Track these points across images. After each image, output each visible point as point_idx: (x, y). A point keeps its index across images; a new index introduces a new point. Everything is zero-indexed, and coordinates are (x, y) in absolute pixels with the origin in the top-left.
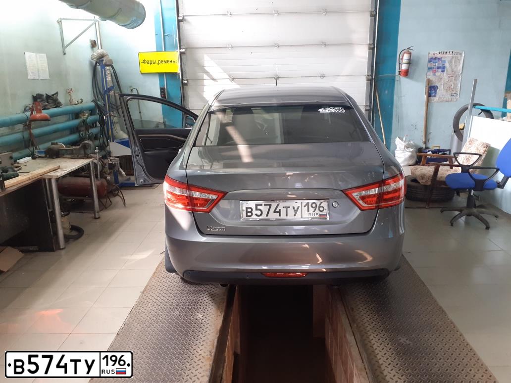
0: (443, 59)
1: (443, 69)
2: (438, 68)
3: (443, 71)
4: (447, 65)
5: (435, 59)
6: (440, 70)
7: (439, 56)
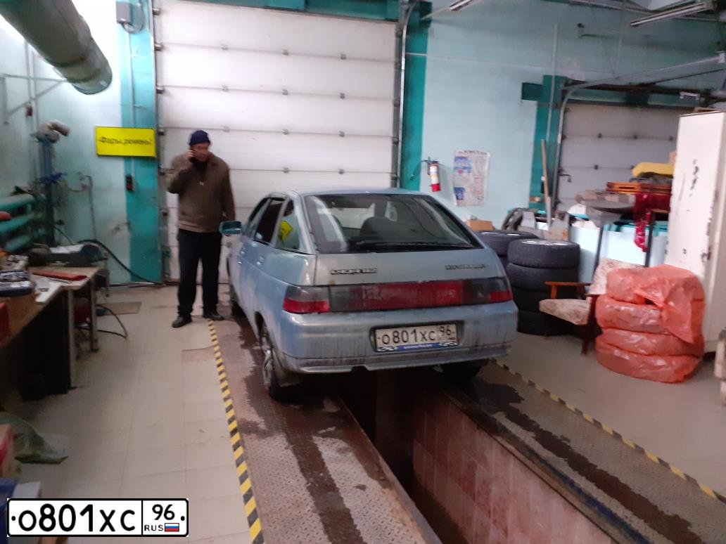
0: (469, 159)
1: (469, 169)
2: (465, 168)
3: (469, 172)
4: (473, 165)
5: (461, 158)
6: (466, 171)
7: (464, 156)
